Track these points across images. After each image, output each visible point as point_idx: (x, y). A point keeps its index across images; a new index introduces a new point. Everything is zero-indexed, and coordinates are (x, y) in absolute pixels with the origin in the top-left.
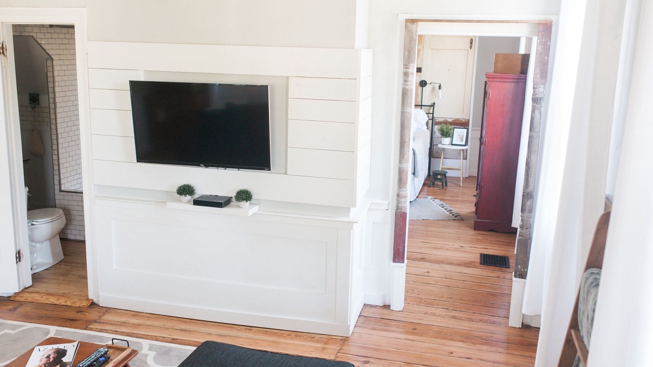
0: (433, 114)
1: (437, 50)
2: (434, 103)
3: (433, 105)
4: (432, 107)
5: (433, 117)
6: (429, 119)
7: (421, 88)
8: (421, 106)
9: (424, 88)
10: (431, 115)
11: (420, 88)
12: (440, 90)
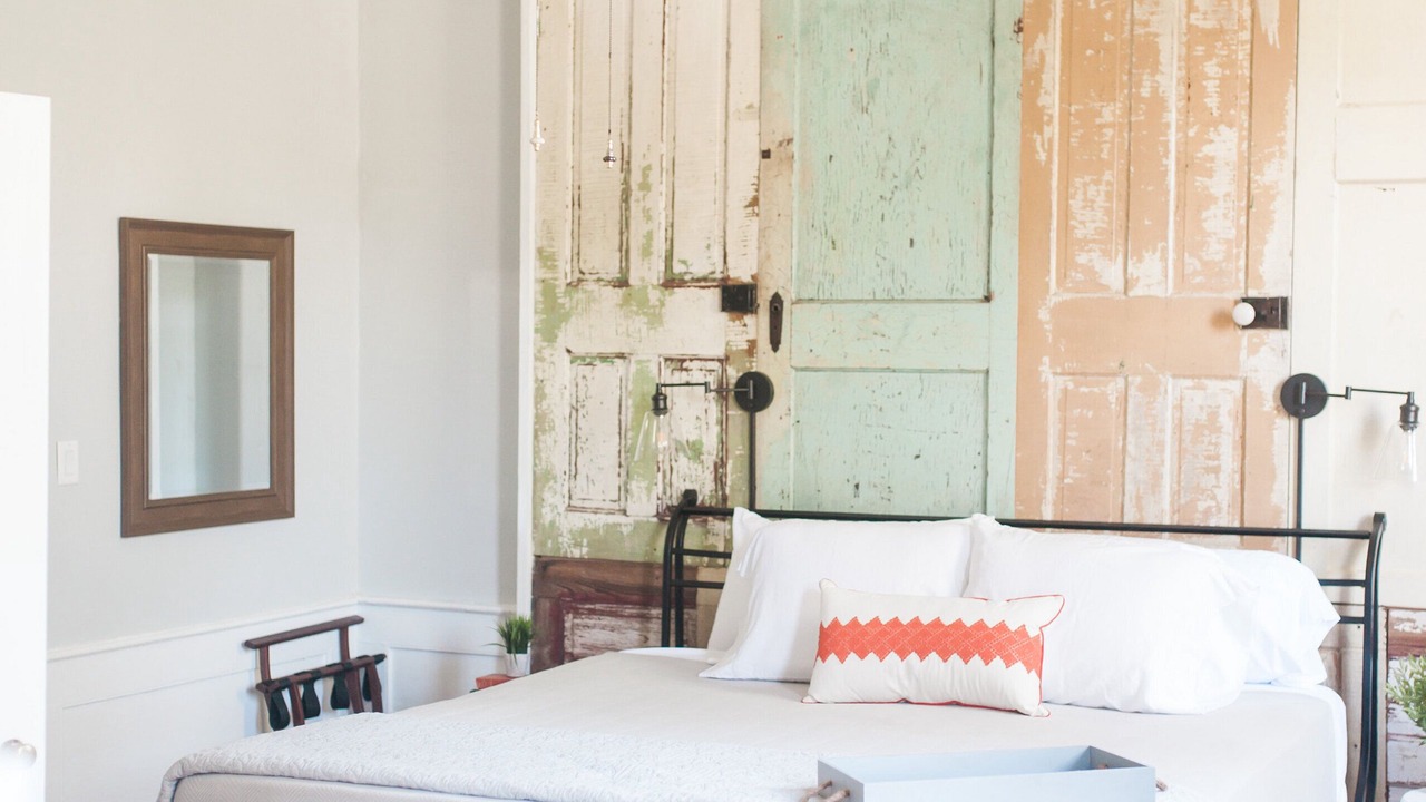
0: (1369, 584)
1: (1384, 185)
2: (1379, 519)
3: (1370, 535)
4: (1367, 542)
5: (1371, 604)
6: (1346, 620)
7: (1294, 422)
8: (1298, 533)
9: (1307, 422)
10: (1358, 594)
11: (1286, 425)
12: (1412, 436)
